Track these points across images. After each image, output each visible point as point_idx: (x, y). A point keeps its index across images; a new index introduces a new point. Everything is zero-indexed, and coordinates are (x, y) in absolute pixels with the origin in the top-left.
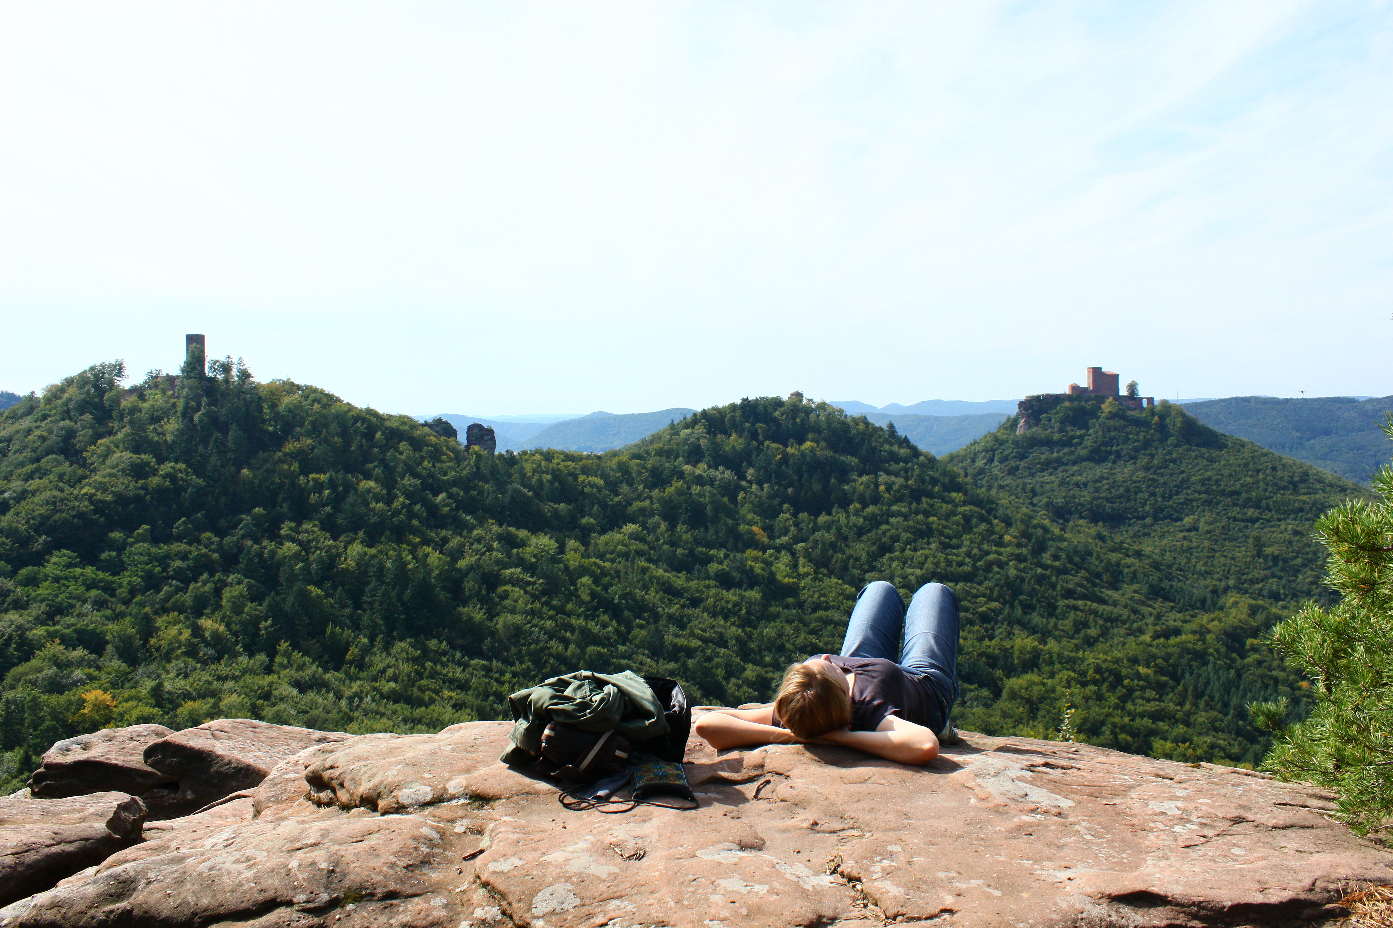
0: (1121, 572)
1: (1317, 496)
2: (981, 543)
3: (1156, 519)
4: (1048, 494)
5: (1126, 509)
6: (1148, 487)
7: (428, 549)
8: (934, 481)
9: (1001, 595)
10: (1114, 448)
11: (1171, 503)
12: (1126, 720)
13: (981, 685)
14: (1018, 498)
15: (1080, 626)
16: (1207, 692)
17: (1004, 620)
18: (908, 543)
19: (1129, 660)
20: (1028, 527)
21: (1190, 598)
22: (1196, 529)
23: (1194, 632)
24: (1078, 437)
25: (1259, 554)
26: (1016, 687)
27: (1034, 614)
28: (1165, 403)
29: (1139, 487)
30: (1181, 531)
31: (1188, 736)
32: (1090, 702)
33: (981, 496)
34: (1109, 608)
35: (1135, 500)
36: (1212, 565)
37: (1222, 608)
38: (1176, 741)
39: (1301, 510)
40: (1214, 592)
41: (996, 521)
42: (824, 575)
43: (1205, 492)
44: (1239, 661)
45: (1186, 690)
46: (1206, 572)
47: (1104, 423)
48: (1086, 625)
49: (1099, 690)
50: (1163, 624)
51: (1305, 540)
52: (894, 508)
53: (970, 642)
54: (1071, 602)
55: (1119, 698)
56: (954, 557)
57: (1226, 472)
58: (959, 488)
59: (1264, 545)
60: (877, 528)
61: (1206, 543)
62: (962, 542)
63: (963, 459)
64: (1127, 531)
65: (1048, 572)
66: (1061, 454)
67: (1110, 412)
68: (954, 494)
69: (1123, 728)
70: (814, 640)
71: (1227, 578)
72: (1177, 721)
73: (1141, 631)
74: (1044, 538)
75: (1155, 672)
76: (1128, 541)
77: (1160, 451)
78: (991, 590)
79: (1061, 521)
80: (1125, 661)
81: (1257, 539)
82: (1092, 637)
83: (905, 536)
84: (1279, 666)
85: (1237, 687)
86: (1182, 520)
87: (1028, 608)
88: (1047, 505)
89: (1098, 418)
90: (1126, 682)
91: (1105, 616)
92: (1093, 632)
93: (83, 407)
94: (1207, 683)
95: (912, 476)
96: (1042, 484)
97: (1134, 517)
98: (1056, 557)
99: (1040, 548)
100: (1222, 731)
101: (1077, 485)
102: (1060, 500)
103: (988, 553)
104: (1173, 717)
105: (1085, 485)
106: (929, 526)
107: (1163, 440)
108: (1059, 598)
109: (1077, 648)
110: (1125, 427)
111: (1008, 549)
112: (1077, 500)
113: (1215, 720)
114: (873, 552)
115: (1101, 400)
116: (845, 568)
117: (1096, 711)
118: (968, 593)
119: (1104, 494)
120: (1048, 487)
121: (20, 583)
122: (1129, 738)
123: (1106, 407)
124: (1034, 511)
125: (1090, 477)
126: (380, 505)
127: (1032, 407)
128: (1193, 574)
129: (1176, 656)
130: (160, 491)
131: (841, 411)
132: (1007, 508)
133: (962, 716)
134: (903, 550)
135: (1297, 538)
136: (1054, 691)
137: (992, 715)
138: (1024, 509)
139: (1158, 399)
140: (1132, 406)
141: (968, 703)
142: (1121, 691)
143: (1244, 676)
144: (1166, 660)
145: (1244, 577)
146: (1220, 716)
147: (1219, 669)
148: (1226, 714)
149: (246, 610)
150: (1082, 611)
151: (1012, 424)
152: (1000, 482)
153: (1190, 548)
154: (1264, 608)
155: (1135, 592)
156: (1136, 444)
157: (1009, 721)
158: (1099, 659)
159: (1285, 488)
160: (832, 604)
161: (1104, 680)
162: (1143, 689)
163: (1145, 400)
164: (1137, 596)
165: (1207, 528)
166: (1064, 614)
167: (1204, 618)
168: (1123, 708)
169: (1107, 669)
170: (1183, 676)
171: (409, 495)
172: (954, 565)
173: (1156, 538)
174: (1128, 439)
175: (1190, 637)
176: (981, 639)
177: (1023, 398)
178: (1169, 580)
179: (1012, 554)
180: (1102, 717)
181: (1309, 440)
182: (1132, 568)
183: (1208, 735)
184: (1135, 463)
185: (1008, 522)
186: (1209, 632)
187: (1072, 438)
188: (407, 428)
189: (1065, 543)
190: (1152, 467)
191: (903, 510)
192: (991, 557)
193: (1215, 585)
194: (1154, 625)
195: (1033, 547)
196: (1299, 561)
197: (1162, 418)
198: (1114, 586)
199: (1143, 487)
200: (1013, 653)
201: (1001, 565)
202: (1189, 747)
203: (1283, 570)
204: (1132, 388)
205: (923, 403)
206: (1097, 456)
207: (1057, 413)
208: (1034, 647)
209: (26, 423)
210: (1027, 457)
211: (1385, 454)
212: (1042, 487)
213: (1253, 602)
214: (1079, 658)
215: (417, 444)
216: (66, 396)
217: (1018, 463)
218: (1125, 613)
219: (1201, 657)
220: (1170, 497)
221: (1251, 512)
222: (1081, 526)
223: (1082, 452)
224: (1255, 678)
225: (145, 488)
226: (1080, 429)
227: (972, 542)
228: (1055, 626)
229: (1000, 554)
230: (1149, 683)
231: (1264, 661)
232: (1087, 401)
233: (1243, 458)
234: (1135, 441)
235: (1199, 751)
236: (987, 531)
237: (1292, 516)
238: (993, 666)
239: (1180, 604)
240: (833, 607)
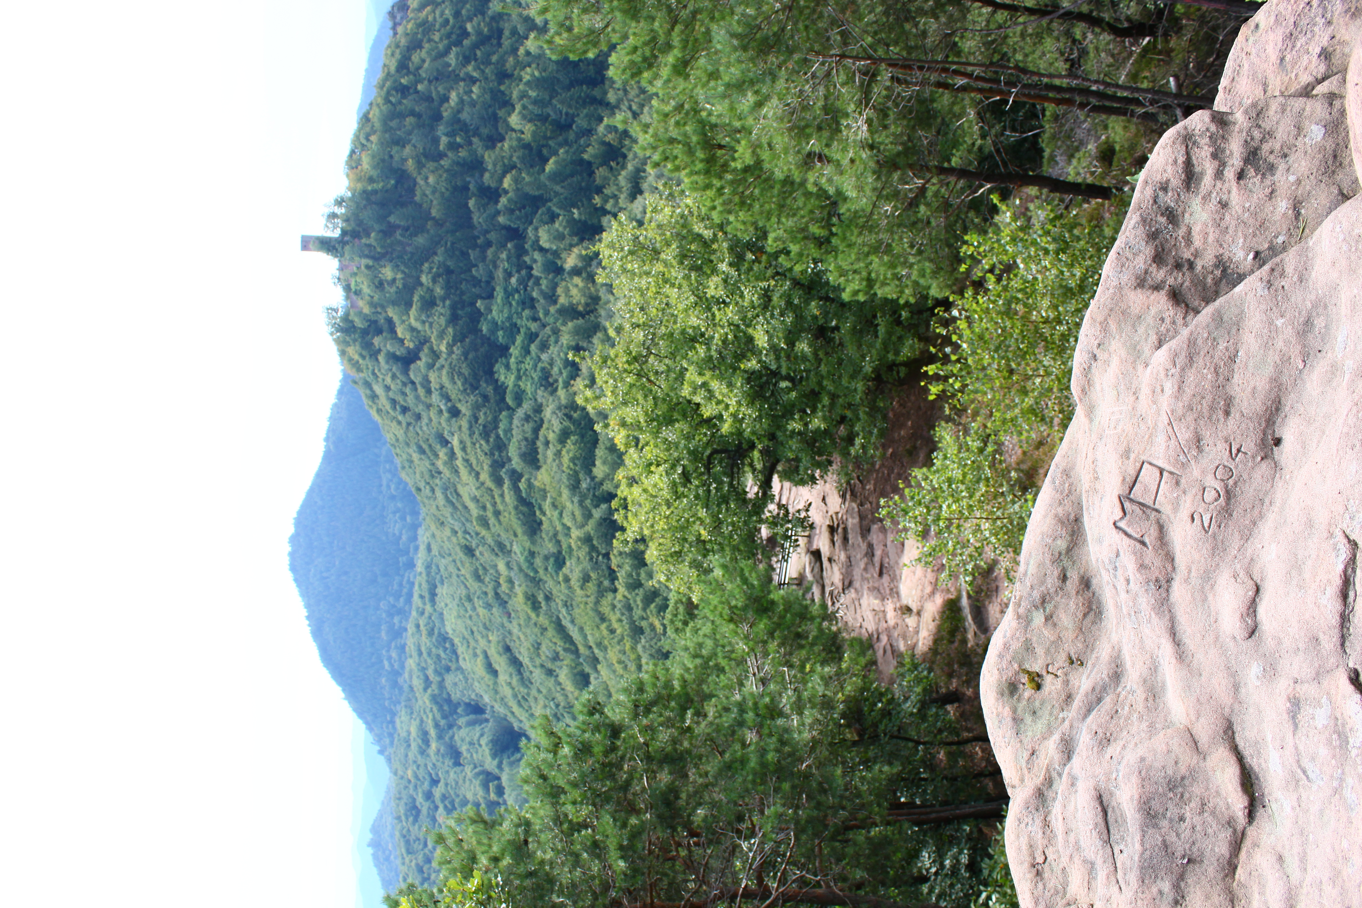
7: (521, 51)
93: (367, 346)
121: (519, 405)
126: (475, 89)
130: (448, 287)
149: (561, 229)
171: (467, 60)
188: (398, 51)
209: (379, 390)
215: (415, 45)
216: (356, 357)
225: (443, 299)
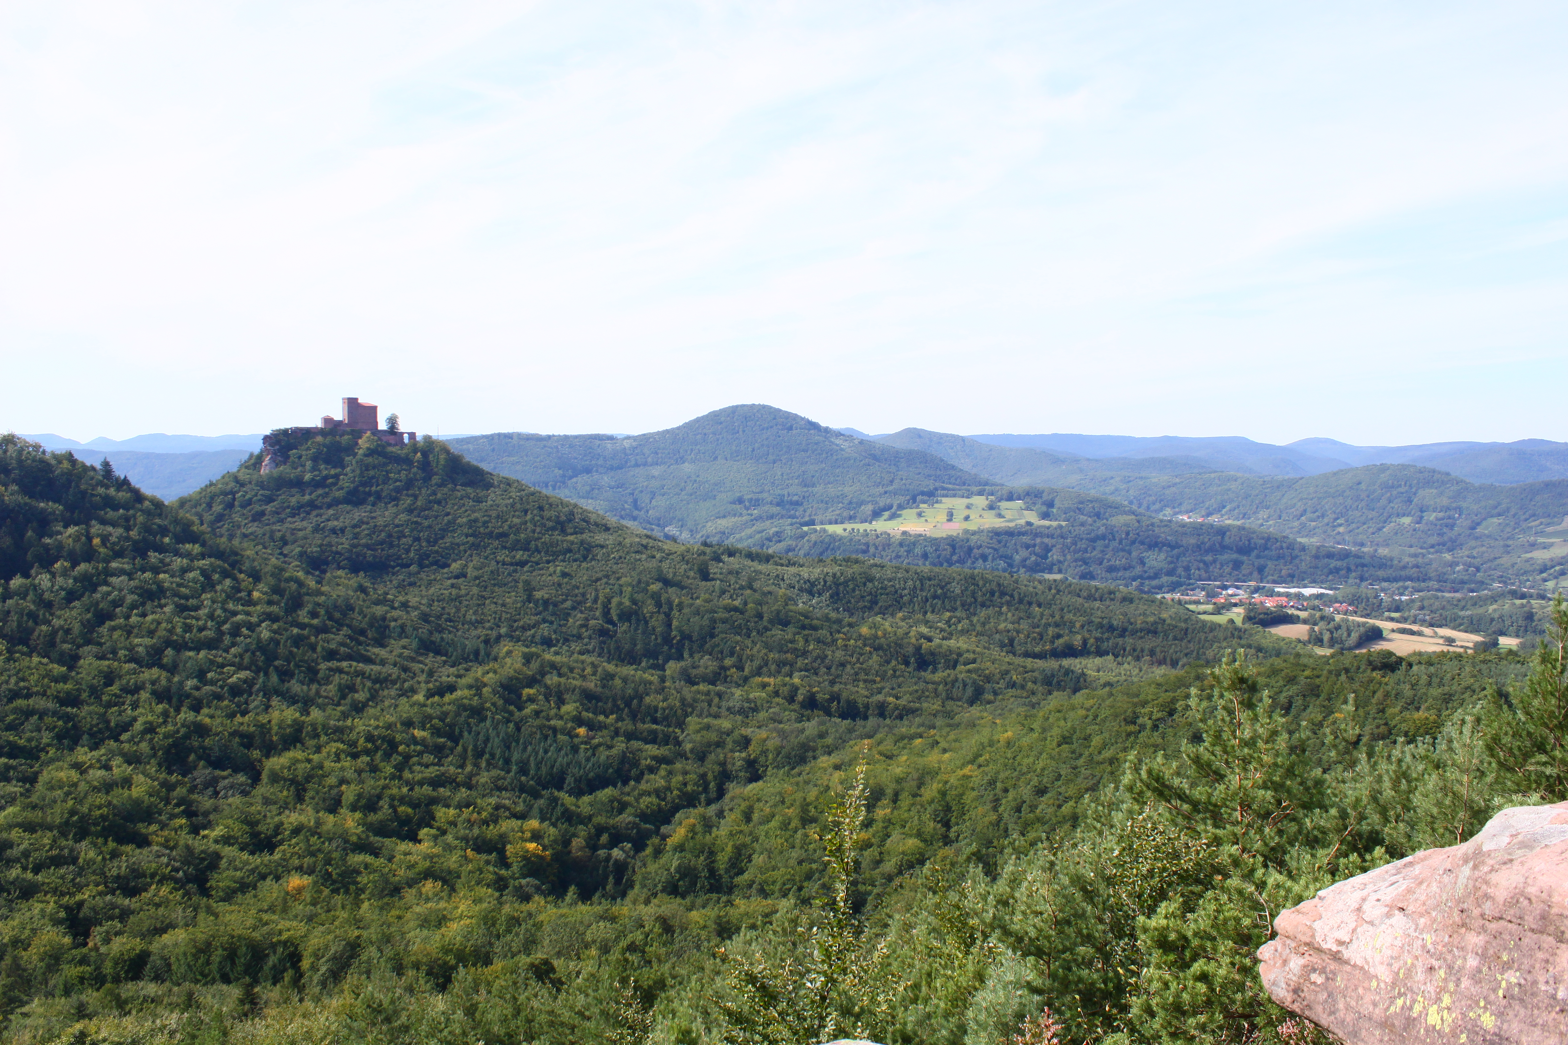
0: (388, 627)
1: (584, 536)
2: (224, 602)
3: (421, 566)
4: (301, 543)
5: (389, 556)
6: (412, 530)
8: (164, 531)
9: (253, 662)
10: (374, 489)
11: (436, 548)
12: (405, 790)
13: (236, 770)
14: (265, 548)
15: (346, 690)
16: (487, 750)
17: (259, 690)
18: (133, 607)
19: (403, 724)
20: (280, 580)
21: (464, 649)
22: (465, 576)
23: (470, 687)
24: (333, 477)
25: (530, 599)
26: (277, 767)
27: (293, 681)
28: (428, 439)
29: (402, 532)
30: (449, 578)
31: (471, 800)
32: (363, 775)
33: (222, 547)
34: (376, 668)
35: (398, 545)
36: (483, 614)
37: (496, 659)
38: (459, 807)
39: (570, 551)
40: (487, 642)
41: (242, 576)
42: (23, 654)
43: (472, 535)
44: (517, 714)
45: (465, 750)
46: (477, 621)
47: (362, 460)
48: (352, 688)
49: (372, 760)
50: (436, 681)
51: (573, 582)
52: (114, 565)
53: (219, 721)
54: (334, 664)
55: (395, 767)
56: (194, 622)
57: (494, 514)
58: (194, 538)
59: (534, 589)
60: (94, 591)
61: (475, 590)
62: (202, 602)
63: (197, 504)
64: (391, 581)
65: (306, 632)
66: (313, 496)
67: (368, 449)
68: (188, 546)
69: (402, 800)
70: (11, 738)
71: (499, 626)
72: (458, 785)
73: (413, 691)
74: (299, 593)
75: (432, 734)
76: (393, 591)
77: (424, 491)
78: (241, 656)
79: (317, 573)
80: (399, 726)
81: (527, 583)
82: (360, 702)
83: (130, 598)
84: (556, 715)
85: (517, 742)
86: (449, 566)
87: (285, 675)
88: (301, 554)
89: (355, 455)
90: (401, 748)
91: (373, 677)
92: (361, 696)
94: (487, 740)
95: (135, 525)
96: (293, 531)
97: (398, 565)
98: (314, 614)
99: (296, 604)
100: (506, 789)
101: (334, 531)
102: (315, 549)
103: (235, 613)
104: (454, 780)
105: (343, 530)
106: (159, 585)
107: (427, 479)
108: (320, 660)
109: (345, 716)
110: (385, 464)
111: (258, 608)
112: (334, 548)
113: (498, 778)
114: (88, 621)
115: (357, 434)
116: (52, 644)
117: (371, 785)
118: (212, 662)
119: (364, 541)
120: (301, 534)
122: (410, 810)
123: (364, 443)
124: (285, 562)
125: (347, 521)
127: (278, 442)
128: (463, 624)
129: (452, 714)
131: (37, 447)
132: (254, 560)
133: (216, 809)
134: (127, 617)
135: (566, 580)
136: (321, 767)
137: (252, 804)
138: (274, 561)
139: (420, 435)
140: (393, 442)
141: (222, 793)
142: (396, 759)
143: (523, 729)
144: (442, 720)
145: (516, 624)
146: (503, 773)
147: (498, 724)
148: (508, 772)
150: (348, 673)
151: (256, 462)
152: (244, 531)
153: (459, 597)
154: (538, 656)
155: (404, 647)
156: (398, 484)
157: (274, 808)
158: (370, 725)
159: (553, 529)
160: (35, 689)
161: (377, 749)
162: (420, 754)
163: (406, 436)
164: (406, 653)
165: (476, 573)
166: (328, 679)
167: (478, 671)
168: (400, 778)
169: (379, 737)
170: (461, 735)
172: (195, 630)
173: (423, 588)
174: (389, 478)
175: (466, 692)
176: (232, 716)
177: (268, 432)
178: (440, 632)
179: (264, 613)
180: (378, 790)
181: (571, 478)
182: (400, 622)
183: (492, 796)
184: (397, 505)
185: (256, 577)
186: (485, 685)
187: (326, 478)
189: (323, 598)
190: (415, 509)
191: (126, 566)
192: (240, 617)
193: (487, 635)
194: (427, 682)
195: (286, 604)
196: (568, 604)
197: (425, 454)
198: (381, 643)
199: (407, 531)
200: (270, 729)
201: (251, 627)
202: (473, 812)
203: (554, 614)
204: (393, 422)
205: (140, 438)
206: (355, 498)
207: (308, 449)
208: (295, 720)
210: (274, 501)
211: (642, 492)
212: (293, 534)
213: (527, 650)
214: (347, 727)
217: (264, 507)
218: (395, 672)
219: (478, 712)
220: (436, 542)
221: (519, 555)
222: (340, 577)
223: (339, 494)
224: (534, 730)
226: (335, 467)
227: (213, 602)
228: (318, 693)
229: (248, 614)
230: (426, 746)
231: (542, 711)
232: (342, 435)
233: (510, 497)
234: (397, 481)
235: (484, 814)
236: (233, 588)
237: (561, 557)
238: (249, 746)
239: (453, 658)
240: (37, 693)
